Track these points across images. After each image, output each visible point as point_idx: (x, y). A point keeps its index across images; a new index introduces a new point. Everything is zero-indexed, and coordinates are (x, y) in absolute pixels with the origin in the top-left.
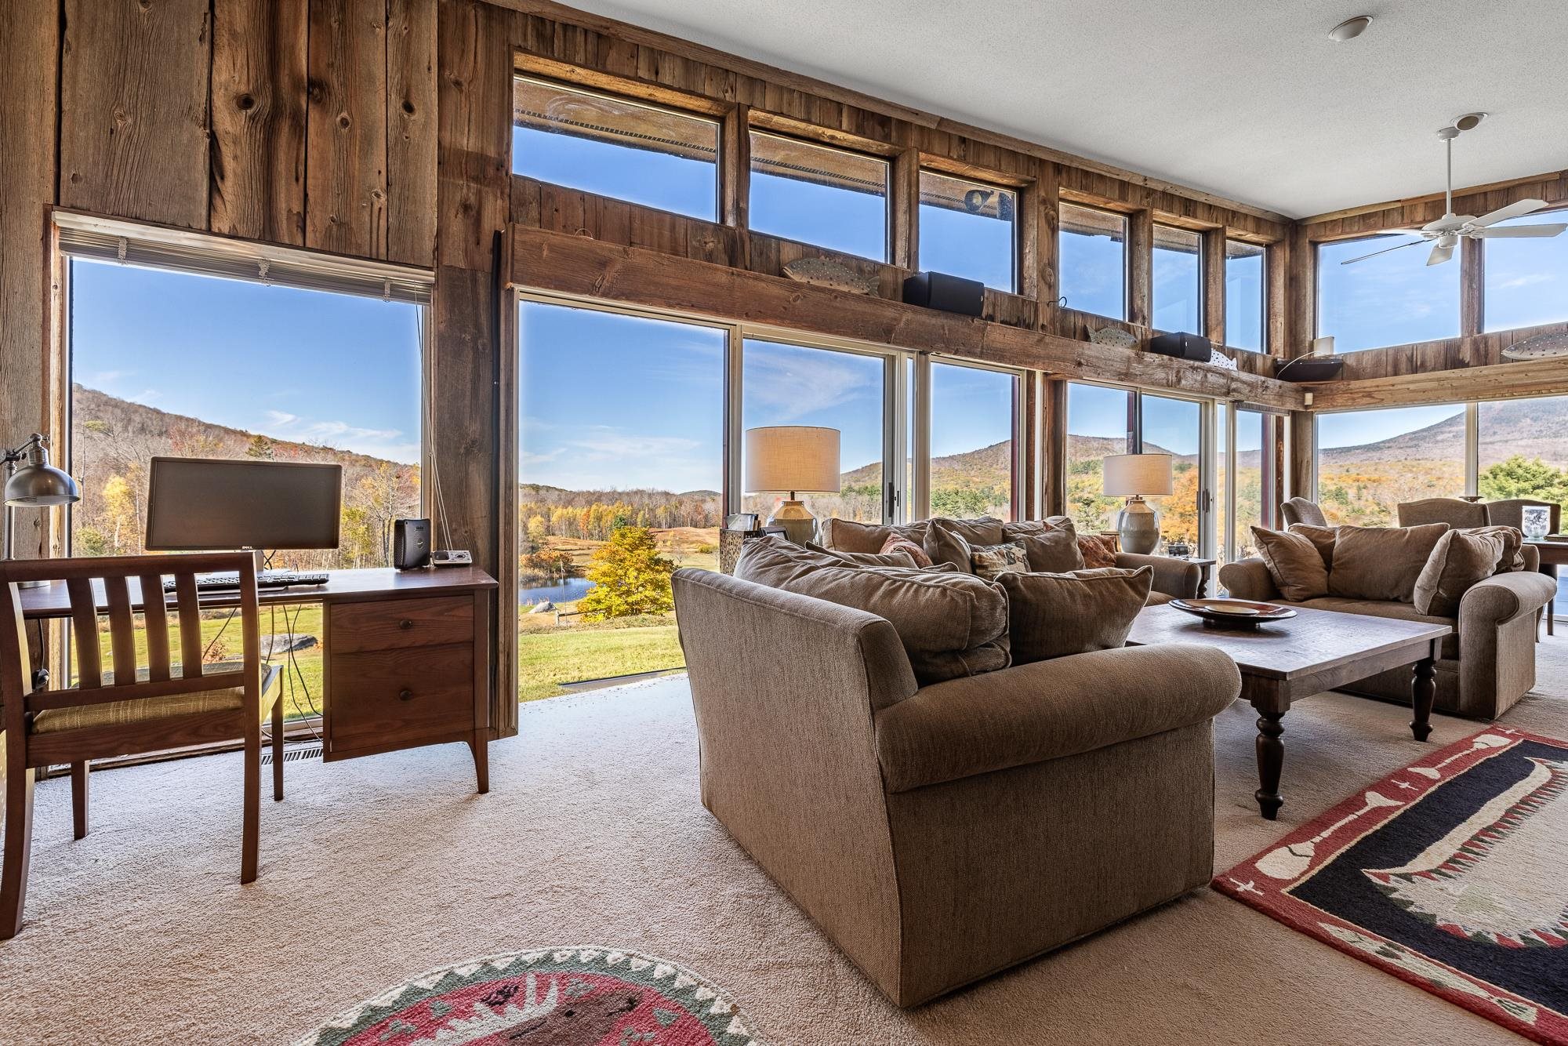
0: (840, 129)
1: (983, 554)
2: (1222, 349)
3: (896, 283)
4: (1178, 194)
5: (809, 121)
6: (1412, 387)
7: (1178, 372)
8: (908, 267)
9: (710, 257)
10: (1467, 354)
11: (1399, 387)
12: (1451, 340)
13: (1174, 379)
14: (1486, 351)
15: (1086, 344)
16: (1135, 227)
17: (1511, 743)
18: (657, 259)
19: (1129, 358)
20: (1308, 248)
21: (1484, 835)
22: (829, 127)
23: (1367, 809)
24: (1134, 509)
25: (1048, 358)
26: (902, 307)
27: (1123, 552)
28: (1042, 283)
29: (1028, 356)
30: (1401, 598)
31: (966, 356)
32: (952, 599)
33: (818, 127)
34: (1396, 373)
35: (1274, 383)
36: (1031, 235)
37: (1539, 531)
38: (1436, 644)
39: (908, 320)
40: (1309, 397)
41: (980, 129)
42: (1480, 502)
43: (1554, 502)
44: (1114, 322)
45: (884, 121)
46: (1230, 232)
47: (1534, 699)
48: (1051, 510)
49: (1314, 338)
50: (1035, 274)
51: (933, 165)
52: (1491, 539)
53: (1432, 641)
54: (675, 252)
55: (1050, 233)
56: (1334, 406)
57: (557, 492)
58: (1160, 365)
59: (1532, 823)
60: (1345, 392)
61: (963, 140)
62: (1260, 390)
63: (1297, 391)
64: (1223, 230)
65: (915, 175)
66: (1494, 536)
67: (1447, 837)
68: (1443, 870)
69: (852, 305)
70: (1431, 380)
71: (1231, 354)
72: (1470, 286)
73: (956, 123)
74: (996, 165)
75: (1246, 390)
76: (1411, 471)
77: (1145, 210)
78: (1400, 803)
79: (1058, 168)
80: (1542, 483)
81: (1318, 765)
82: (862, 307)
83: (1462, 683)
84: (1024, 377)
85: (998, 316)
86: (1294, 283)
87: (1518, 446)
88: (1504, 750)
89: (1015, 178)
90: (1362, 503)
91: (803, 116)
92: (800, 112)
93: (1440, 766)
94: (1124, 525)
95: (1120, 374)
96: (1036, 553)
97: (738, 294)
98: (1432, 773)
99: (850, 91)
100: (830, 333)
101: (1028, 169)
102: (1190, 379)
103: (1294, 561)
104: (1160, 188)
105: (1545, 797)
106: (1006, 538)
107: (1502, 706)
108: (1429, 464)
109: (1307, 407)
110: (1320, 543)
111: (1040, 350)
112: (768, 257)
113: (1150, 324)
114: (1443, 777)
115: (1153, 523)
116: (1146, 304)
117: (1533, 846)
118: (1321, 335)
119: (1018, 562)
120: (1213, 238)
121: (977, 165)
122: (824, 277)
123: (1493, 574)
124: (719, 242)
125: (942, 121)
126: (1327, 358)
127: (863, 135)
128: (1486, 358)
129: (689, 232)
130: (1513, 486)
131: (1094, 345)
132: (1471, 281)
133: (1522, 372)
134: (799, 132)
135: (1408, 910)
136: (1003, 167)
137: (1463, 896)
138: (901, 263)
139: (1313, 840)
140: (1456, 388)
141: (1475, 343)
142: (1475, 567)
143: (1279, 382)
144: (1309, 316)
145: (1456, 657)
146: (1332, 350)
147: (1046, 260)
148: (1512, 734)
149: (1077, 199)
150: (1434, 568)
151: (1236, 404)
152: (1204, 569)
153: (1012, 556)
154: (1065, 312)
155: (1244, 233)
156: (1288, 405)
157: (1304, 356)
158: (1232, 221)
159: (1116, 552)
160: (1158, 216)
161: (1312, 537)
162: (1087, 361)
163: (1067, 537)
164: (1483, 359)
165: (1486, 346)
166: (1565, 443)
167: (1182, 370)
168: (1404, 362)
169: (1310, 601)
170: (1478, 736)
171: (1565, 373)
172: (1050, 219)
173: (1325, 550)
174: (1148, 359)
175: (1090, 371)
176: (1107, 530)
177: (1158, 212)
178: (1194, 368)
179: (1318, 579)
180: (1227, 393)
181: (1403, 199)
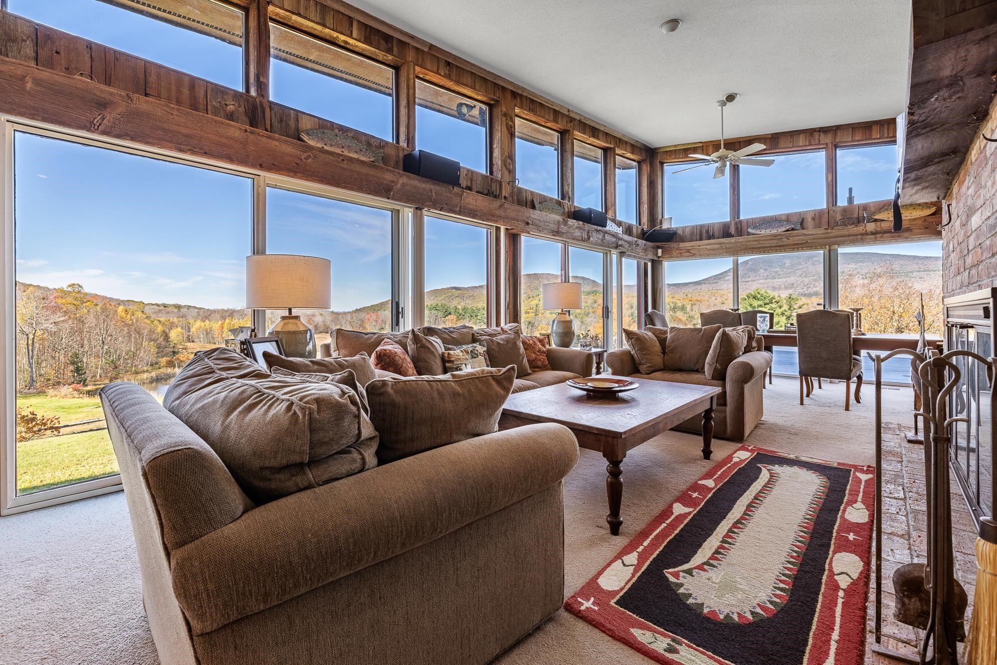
0: (351, 36)
1: (452, 352)
2: (614, 221)
3: (398, 156)
4: (588, 123)
5: (324, 25)
6: (708, 247)
7: (588, 232)
8: (408, 146)
9: (231, 116)
10: (732, 230)
11: (702, 247)
12: (726, 222)
13: (586, 237)
14: (741, 229)
15: (532, 211)
16: (564, 140)
17: (751, 456)
18: (166, 109)
19: (559, 222)
20: (659, 165)
21: (735, 528)
22: (341, 33)
23: (673, 517)
24: (561, 318)
25: (506, 218)
26: (399, 173)
27: (554, 346)
28: (504, 169)
29: (493, 216)
30: (700, 370)
31: (448, 212)
32: (295, 413)
33: (332, 32)
34: (701, 239)
35: (641, 242)
36: (497, 136)
37: (765, 327)
38: (714, 399)
39: (403, 183)
40: (660, 251)
41: (459, 58)
42: (740, 312)
43: (772, 312)
44: (551, 199)
45: (388, 38)
46: (618, 151)
47: (763, 424)
48: (511, 320)
49: (662, 217)
50: (500, 162)
51: (427, 78)
52: (741, 333)
53: (712, 398)
54: (194, 107)
55: (509, 136)
56: (672, 257)
57: (196, 310)
58: (577, 228)
59: (760, 513)
60: (677, 249)
61: (448, 64)
62: (634, 246)
63: (653, 248)
64: (614, 149)
65: (412, 81)
66: (743, 332)
67: (715, 533)
68: (711, 561)
69: (358, 168)
70: (717, 244)
71: (619, 224)
72: (734, 193)
73: (443, 50)
74: (472, 86)
75: (627, 246)
76: (714, 296)
77: (569, 130)
78: (691, 510)
79: (515, 95)
80: (768, 302)
81: (651, 486)
82: (365, 170)
83: (728, 420)
84: (494, 231)
85: (475, 187)
86: (652, 185)
87: (759, 283)
88: (748, 461)
89: (485, 96)
90: (693, 312)
91: (318, 20)
92: (316, 16)
93: (715, 477)
94: (554, 328)
95: (553, 231)
96: (493, 349)
97: (252, 148)
98: (710, 483)
99: (358, 9)
100: (338, 187)
101: (494, 91)
102: (595, 237)
103: (645, 349)
104: (578, 118)
105: (766, 492)
106: (474, 339)
107: (747, 432)
108: (722, 292)
109: (659, 257)
110: (660, 337)
111: (501, 212)
112: (287, 125)
113: (573, 202)
114: (716, 485)
115: (571, 327)
116: (570, 189)
117: (759, 532)
118: (666, 216)
119: (480, 357)
120: (609, 153)
121: (458, 82)
122: (337, 146)
123: (743, 354)
124: (240, 106)
125: (431, 46)
126: (668, 229)
127: (370, 44)
128: (741, 232)
129: (209, 94)
130: (756, 303)
131: (537, 212)
132: (734, 190)
133: (756, 241)
134: (318, 33)
135: (688, 602)
136: (477, 87)
137: (721, 582)
138: (403, 144)
139: (638, 550)
140: (728, 248)
141: (736, 224)
142: (733, 350)
143: (644, 242)
144: (660, 204)
145: (725, 404)
146: (671, 225)
147: (506, 154)
148: (752, 449)
149: (527, 117)
150: (714, 351)
151: (622, 254)
152: (600, 355)
153: (476, 352)
154: (520, 189)
155: (624, 152)
156: (649, 256)
157: (657, 228)
158: (619, 145)
159: (548, 347)
160: (576, 135)
161: (656, 334)
162: (532, 222)
163: (515, 338)
164: (740, 232)
165: (741, 226)
166: (777, 282)
167: (591, 232)
168: (704, 233)
169: (654, 374)
170: (735, 452)
171: (775, 242)
172: (509, 127)
173: (662, 342)
174: (570, 223)
175: (534, 228)
176: (543, 332)
177: (576, 133)
178: (597, 231)
179: (658, 360)
180: (617, 247)
181: (703, 141)
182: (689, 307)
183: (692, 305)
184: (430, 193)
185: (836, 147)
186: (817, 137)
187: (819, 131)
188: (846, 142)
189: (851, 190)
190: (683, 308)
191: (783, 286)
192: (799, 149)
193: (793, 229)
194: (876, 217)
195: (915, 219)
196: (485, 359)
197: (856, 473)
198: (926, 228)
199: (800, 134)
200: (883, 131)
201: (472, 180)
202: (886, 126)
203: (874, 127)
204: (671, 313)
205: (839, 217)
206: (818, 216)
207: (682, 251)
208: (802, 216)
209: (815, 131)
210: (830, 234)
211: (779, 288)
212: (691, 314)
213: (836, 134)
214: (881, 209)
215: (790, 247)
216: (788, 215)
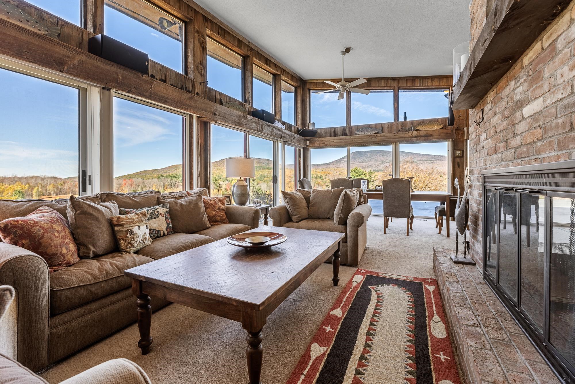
1: (127, 216)
2: (280, 121)
4: (263, 54)
6: (335, 141)
7: (262, 126)
8: (95, 32)
10: (347, 132)
11: (331, 141)
12: (344, 127)
13: (260, 129)
14: (352, 131)
15: (218, 106)
16: (246, 63)
17: (363, 278)
19: (240, 116)
20: (307, 90)
23: (310, 364)
24: (240, 183)
25: (196, 108)
28: (197, 72)
29: (184, 105)
30: (330, 218)
31: (137, 96)
34: (330, 136)
35: (296, 135)
36: (191, 47)
37: (365, 188)
40: (308, 142)
42: (351, 179)
44: (236, 101)
46: (283, 78)
47: (367, 250)
49: (309, 122)
50: (193, 66)
52: (355, 193)
53: (339, 242)
55: (201, 49)
56: (315, 146)
58: (254, 122)
60: (317, 141)
62: (292, 138)
63: (304, 140)
64: (280, 76)
66: (356, 192)
70: (339, 139)
71: (284, 123)
75: (288, 137)
76: (336, 171)
77: (250, 56)
78: (325, 349)
79: (206, 19)
83: (348, 253)
84: (188, 118)
85: (168, 80)
86: (303, 102)
87: (356, 165)
88: (362, 284)
89: (180, 13)
93: (342, 305)
94: (235, 191)
95: (236, 122)
96: (176, 210)
98: (339, 312)
101: (188, 11)
102: (267, 130)
103: (296, 205)
104: (256, 49)
105: (377, 315)
106: (159, 202)
108: (339, 169)
109: (307, 146)
110: (306, 196)
111: (191, 103)
113: (252, 105)
114: (343, 314)
115: (247, 191)
116: (250, 96)
118: (311, 122)
119: (160, 217)
120: (277, 77)
123: (356, 206)
126: (313, 129)
130: (355, 175)
131: (224, 108)
132: (348, 109)
133: (360, 138)
138: (90, 29)
140: (345, 142)
141: (349, 128)
142: (351, 205)
143: (298, 136)
144: (308, 114)
145: (346, 242)
146: (314, 127)
147: (199, 61)
148: (363, 272)
149: (217, 40)
150: (340, 206)
151: (285, 143)
152: (267, 209)
153: (157, 213)
154: (210, 90)
155: (287, 79)
156: (301, 145)
157: (306, 128)
158: (284, 73)
159: (227, 205)
160: (255, 61)
161: (304, 194)
162: (219, 114)
163: (197, 199)
164: (351, 133)
165: (352, 130)
166: (365, 164)
167: (264, 126)
168: (332, 133)
169: (301, 222)
170: (353, 277)
171: (370, 139)
172: (201, 41)
173: (307, 199)
174: (249, 118)
175: (221, 118)
176: (225, 193)
177: (254, 59)
178: (268, 126)
179: (304, 212)
180: (281, 137)
181: (332, 78)
182: (324, 177)
183: (325, 175)
184: (116, 76)
185: (399, 89)
186: (390, 83)
187: (391, 79)
188: (404, 87)
189: (405, 113)
190: (321, 177)
191: (367, 166)
192: (381, 88)
193: (378, 133)
194: (417, 128)
195: (435, 130)
196: (166, 218)
197: (426, 285)
198: (439, 135)
199: (382, 80)
200: (420, 82)
201: (166, 75)
202: (422, 80)
203: (416, 80)
204: (315, 179)
205: (400, 127)
206: (390, 125)
207: (320, 143)
208: (382, 126)
209: (389, 79)
210: (396, 136)
211: (365, 168)
212: (325, 180)
213: (399, 82)
214: (419, 124)
215: (377, 143)
216: (376, 125)
